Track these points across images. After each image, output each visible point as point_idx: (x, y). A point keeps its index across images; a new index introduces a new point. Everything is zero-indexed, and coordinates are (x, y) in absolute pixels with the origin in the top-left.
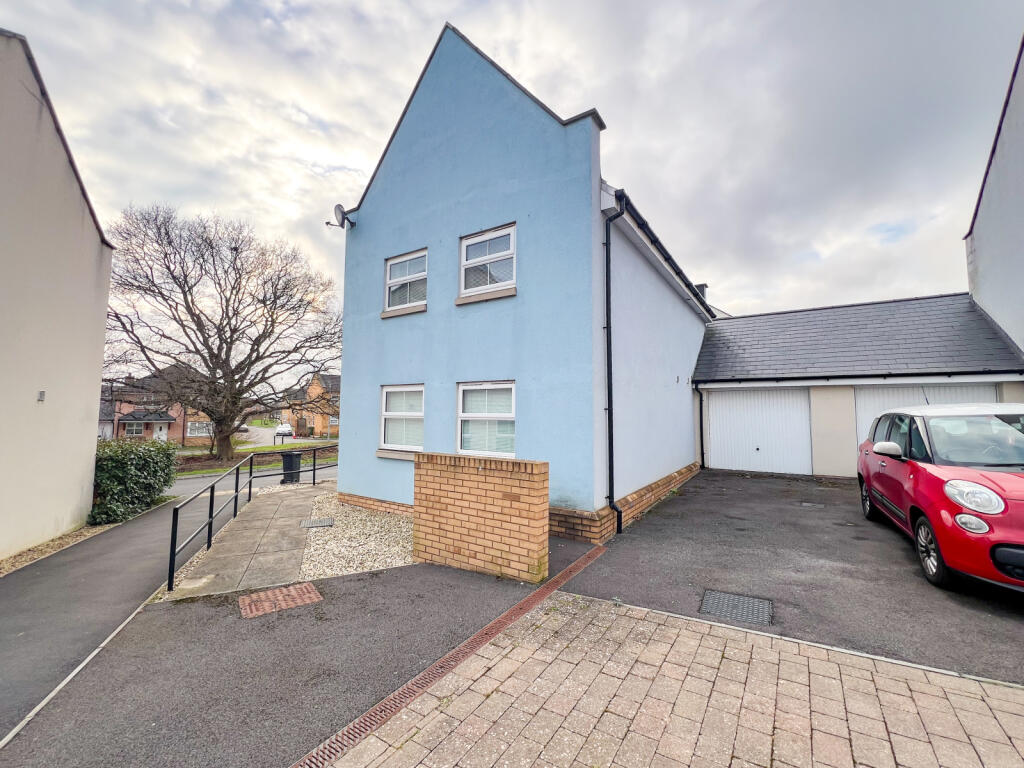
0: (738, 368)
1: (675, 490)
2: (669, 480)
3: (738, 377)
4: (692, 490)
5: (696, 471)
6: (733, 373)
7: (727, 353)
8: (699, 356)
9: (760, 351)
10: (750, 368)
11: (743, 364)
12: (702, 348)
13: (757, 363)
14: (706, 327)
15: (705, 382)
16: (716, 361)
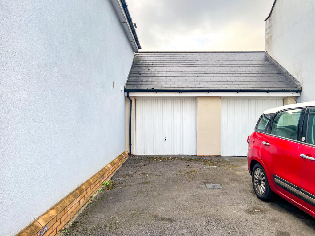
0: (155, 83)
1: (107, 182)
2: (102, 173)
3: (155, 89)
4: (122, 179)
5: (126, 158)
6: (152, 86)
7: (149, 72)
8: (130, 73)
9: (168, 73)
10: (163, 83)
11: (158, 80)
12: (132, 68)
13: (167, 80)
14: (135, 56)
15: (134, 91)
16: (141, 78)
